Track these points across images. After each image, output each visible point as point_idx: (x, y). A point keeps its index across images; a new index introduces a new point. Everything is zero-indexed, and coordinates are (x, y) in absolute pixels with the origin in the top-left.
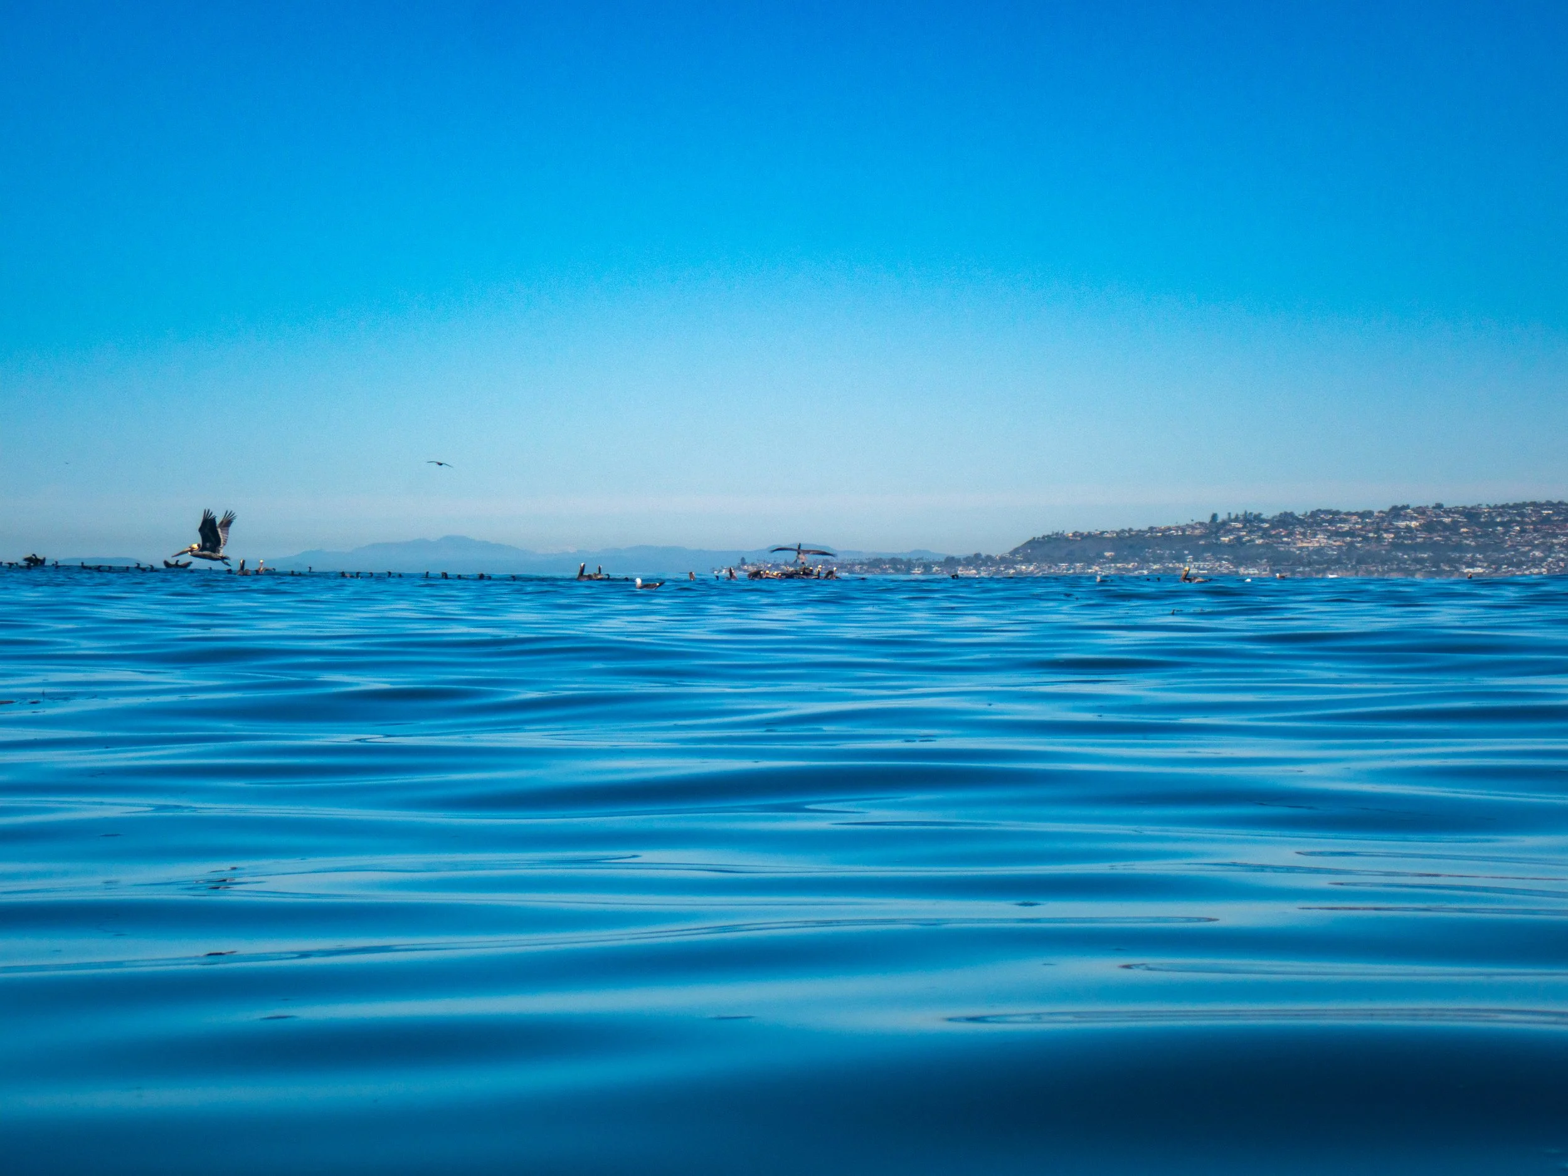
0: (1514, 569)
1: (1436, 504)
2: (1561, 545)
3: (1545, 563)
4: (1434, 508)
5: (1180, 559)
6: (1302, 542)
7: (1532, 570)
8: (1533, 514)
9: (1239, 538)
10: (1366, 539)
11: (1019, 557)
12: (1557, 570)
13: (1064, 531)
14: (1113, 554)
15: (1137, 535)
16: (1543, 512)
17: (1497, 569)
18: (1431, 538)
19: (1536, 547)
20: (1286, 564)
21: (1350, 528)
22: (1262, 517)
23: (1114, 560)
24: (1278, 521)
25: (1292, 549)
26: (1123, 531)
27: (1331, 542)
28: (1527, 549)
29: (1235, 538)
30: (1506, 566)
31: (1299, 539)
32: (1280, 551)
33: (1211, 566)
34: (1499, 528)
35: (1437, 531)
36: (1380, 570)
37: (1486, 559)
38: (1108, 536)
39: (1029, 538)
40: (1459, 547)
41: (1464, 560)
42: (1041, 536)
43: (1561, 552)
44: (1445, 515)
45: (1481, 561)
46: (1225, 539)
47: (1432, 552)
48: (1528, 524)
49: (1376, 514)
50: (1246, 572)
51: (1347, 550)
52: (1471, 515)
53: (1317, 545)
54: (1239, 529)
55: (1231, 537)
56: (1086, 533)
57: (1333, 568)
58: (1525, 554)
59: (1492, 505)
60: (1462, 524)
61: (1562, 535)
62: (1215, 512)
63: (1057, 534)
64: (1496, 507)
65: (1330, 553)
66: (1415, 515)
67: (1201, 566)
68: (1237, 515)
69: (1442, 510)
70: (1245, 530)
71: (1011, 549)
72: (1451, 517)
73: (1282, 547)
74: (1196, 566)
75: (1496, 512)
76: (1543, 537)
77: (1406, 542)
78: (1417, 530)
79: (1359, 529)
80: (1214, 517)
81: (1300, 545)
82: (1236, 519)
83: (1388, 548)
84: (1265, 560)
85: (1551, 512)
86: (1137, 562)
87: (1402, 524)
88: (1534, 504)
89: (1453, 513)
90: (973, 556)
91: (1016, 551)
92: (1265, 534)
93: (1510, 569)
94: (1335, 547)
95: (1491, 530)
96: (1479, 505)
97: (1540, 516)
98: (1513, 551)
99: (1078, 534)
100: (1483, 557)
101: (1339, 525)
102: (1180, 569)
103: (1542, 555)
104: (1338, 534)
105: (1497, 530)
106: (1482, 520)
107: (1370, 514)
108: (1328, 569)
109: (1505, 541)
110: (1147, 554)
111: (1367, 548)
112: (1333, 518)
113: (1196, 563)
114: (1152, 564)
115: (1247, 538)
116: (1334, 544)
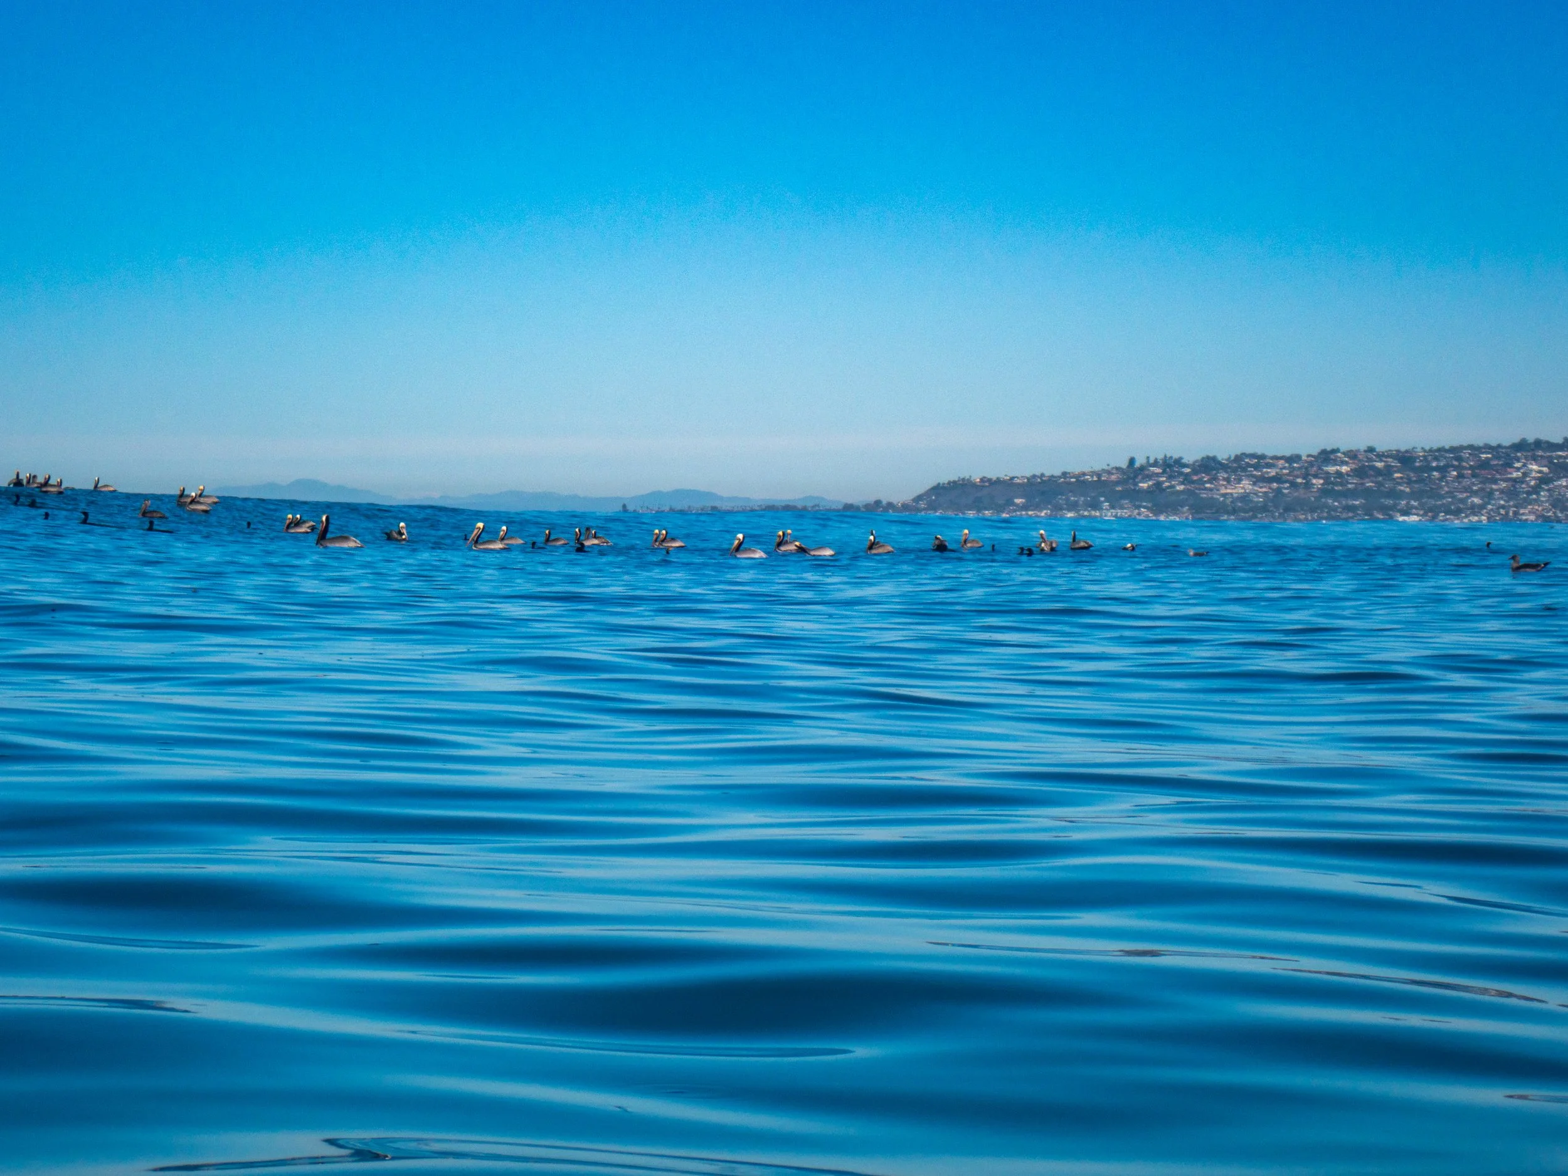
0: (1452, 517)
1: (1368, 447)
2: (1502, 491)
3: (1485, 511)
4: (1365, 451)
5: (1095, 506)
6: (1226, 488)
7: (1471, 518)
8: (1471, 458)
9: (1158, 485)
10: (1293, 485)
11: (922, 504)
12: (1497, 518)
13: (970, 476)
14: (1024, 500)
15: (1049, 480)
16: (1482, 456)
17: (1434, 518)
18: (1362, 484)
19: (1475, 493)
20: (1208, 511)
21: (1276, 473)
22: (1183, 461)
23: (1025, 507)
24: (1200, 466)
25: (1215, 496)
26: (1034, 476)
27: (1256, 488)
28: (1465, 495)
29: (1154, 484)
30: (1443, 514)
31: (1223, 485)
32: (1202, 498)
33: (1129, 514)
34: (1435, 473)
35: (1368, 477)
36: (1310, 518)
37: (1422, 506)
38: (1018, 481)
39: (932, 483)
40: (1393, 494)
41: (1399, 507)
42: (946, 482)
43: (1502, 499)
44: (1377, 460)
45: (1416, 508)
46: (1144, 485)
47: (1364, 500)
48: (1466, 468)
49: (1304, 458)
51: (1274, 496)
52: (1405, 459)
53: (1241, 491)
54: (1158, 475)
55: (1150, 483)
56: (994, 477)
57: (1260, 516)
58: (1463, 501)
59: (1427, 448)
60: (1395, 469)
61: (1501, 480)
62: (1132, 455)
63: (963, 479)
64: (1431, 450)
65: (1256, 500)
66: (1347, 459)
67: (1119, 514)
68: (1156, 459)
69: (1375, 453)
70: (1165, 475)
71: (915, 494)
72: (1384, 461)
73: (1205, 494)
74: (1114, 514)
75: (1431, 455)
76: (1481, 482)
77: (1336, 488)
78: (1348, 475)
79: (1287, 474)
80: (1132, 461)
81: (1223, 491)
82: (1156, 464)
83: (1317, 494)
84: (1187, 508)
85: (1489, 456)
86: (1049, 509)
87: (1331, 469)
88: (1471, 447)
89: (1387, 457)
90: (873, 504)
91: (919, 498)
92: (1187, 479)
93: (1448, 517)
94: (1261, 494)
95: (1426, 475)
96: (1414, 448)
97: (1478, 461)
98: (1452, 497)
99: (986, 479)
100: (1419, 504)
101: (1265, 470)
102: (1096, 517)
103: (1481, 502)
104: (1264, 480)
105: (1434, 476)
106: (1417, 464)
107: (1295, 458)
108: (1255, 517)
109: (1441, 487)
110: (1060, 501)
111: (1296, 494)
112: (1259, 462)
113: (1114, 511)
114: (1066, 512)
115: (1167, 484)
116: (1260, 490)
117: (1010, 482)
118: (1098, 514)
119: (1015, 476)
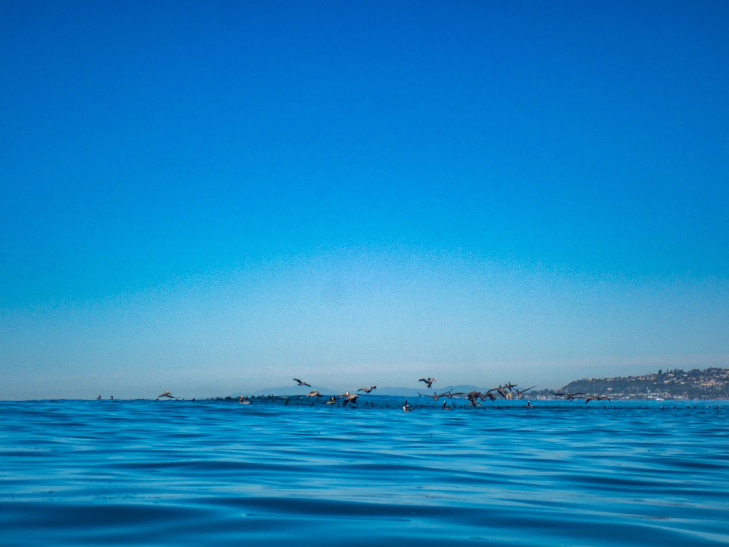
5: (645, 391)
6: (704, 383)
9: (673, 382)
11: (566, 391)
13: (587, 379)
14: (612, 389)
15: (623, 380)
20: (696, 394)
22: (684, 371)
23: (612, 392)
24: (692, 373)
25: (699, 387)
26: (616, 378)
27: (717, 383)
29: (670, 382)
31: (702, 382)
32: (693, 388)
38: (609, 380)
39: (570, 381)
42: (577, 381)
46: (666, 382)
50: (677, 398)
51: (726, 387)
53: (711, 385)
54: (672, 377)
55: (669, 381)
56: (598, 379)
57: (719, 396)
62: (660, 369)
63: (584, 380)
65: (718, 388)
67: (655, 395)
68: (671, 371)
70: (676, 377)
73: (694, 386)
80: (660, 371)
81: (702, 385)
82: (671, 372)
84: (686, 392)
86: (623, 392)
90: (544, 390)
91: (565, 388)
92: (685, 379)
94: (720, 386)
99: (594, 380)
101: (721, 375)
102: (645, 396)
104: (720, 379)
108: (717, 396)
110: (628, 389)
112: (718, 372)
113: (652, 393)
114: (631, 394)
115: (676, 382)
116: (719, 384)
117: (605, 380)
118: (645, 395)
119: (608, 377)
